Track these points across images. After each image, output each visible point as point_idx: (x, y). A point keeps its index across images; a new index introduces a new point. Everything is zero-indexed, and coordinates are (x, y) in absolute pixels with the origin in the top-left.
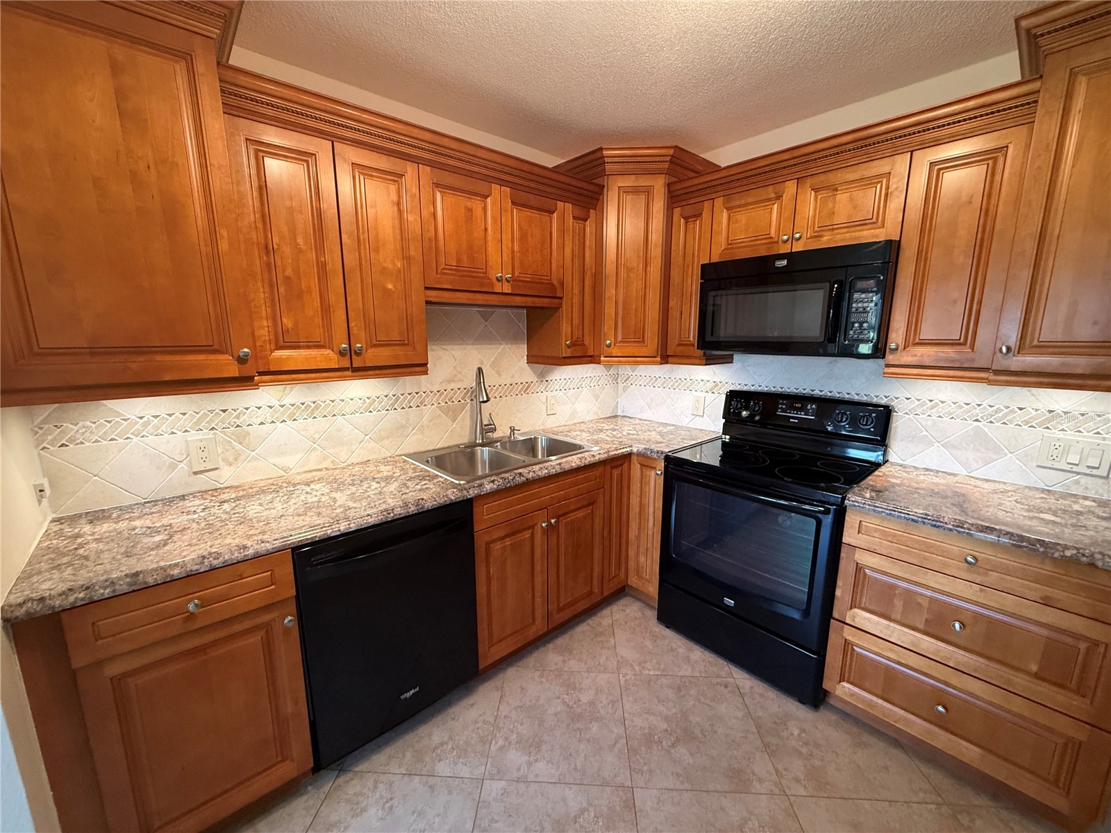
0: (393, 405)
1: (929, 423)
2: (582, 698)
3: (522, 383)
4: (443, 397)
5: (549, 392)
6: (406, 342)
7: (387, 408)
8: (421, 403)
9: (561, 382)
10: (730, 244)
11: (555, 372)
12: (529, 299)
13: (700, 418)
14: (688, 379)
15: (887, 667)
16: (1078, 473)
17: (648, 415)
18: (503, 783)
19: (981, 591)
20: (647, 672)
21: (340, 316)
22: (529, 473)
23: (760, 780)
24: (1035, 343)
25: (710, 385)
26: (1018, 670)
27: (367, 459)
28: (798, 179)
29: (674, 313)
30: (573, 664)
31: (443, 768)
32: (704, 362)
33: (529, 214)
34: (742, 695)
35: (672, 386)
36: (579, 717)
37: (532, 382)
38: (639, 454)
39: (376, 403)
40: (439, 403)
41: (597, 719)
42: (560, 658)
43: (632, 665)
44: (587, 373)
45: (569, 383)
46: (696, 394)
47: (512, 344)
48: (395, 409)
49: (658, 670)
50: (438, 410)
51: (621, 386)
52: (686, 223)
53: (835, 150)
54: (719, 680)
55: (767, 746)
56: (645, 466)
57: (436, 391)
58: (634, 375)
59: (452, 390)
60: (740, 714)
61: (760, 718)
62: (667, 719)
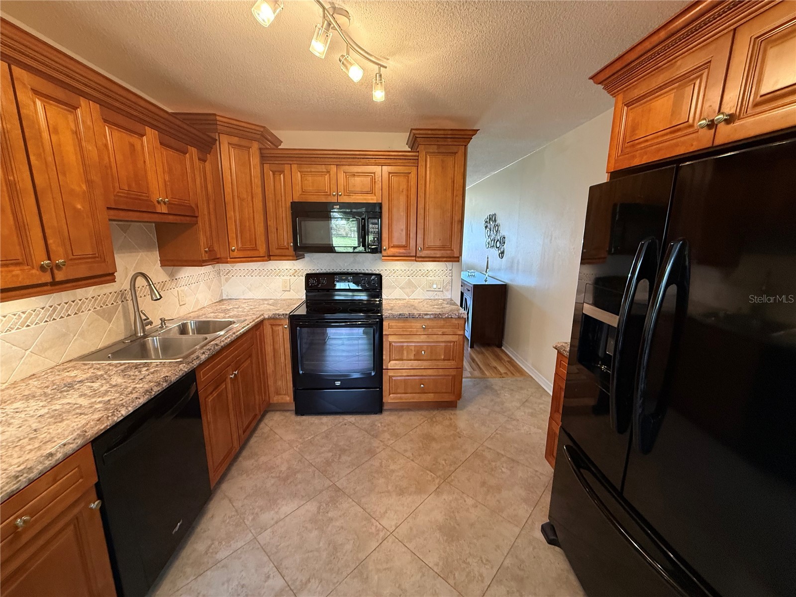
0: (51, 316)
1: (394, 279)
2: (282, 469)
3: (159, 283)
4: (97, 301)
5: (179, 288)
6: (97, 255)
7: (46, 319)
8: (79, 310)
9: (185, 279)
10: (304, 192)
11: (181, 272)
12: (178, 218)
13: (288, 292)
14: (277, 269)
15: (405, 380)
16: (436, 291)
17: (249, 295)
18: (269, 530)
19: (428, 337)
20: (307, 439)
21: (36, 233)
22: (220, 343)
23: (378, 447)
24: (427, 246)
25: (292, 272)
26: (438, 360)
27: (32, 373)
28: (337, 165)
29: (272, 229)
30: (263, 459)
31: (220, 555)
32: (295, 258)
33: (171, 153)
34: (354, 424)
35: (266, 275)
36: (287, 478)
37: (166, 281)
38: (269, 319)
39: (33, 316)
40: (95, 308)
41: (298, 472)
42: (253, 461)
43: (297, 441)
44: (201, 271)
45: (191, 279)
46: (283, 278)
47: (148, 251)
48: (54, 319)
49: (312, 435)
50: (95, 314)
51: (223, 278)
52: (274, 174)
53: (353, 156)
54: (341, 424)
55: (373, 436)
56: (274, 325)
57: (90, 297)
58: (234, 269)
59: (105, 295)
60: (357, 431)
61: (365, 428)
62: (330, 451)
